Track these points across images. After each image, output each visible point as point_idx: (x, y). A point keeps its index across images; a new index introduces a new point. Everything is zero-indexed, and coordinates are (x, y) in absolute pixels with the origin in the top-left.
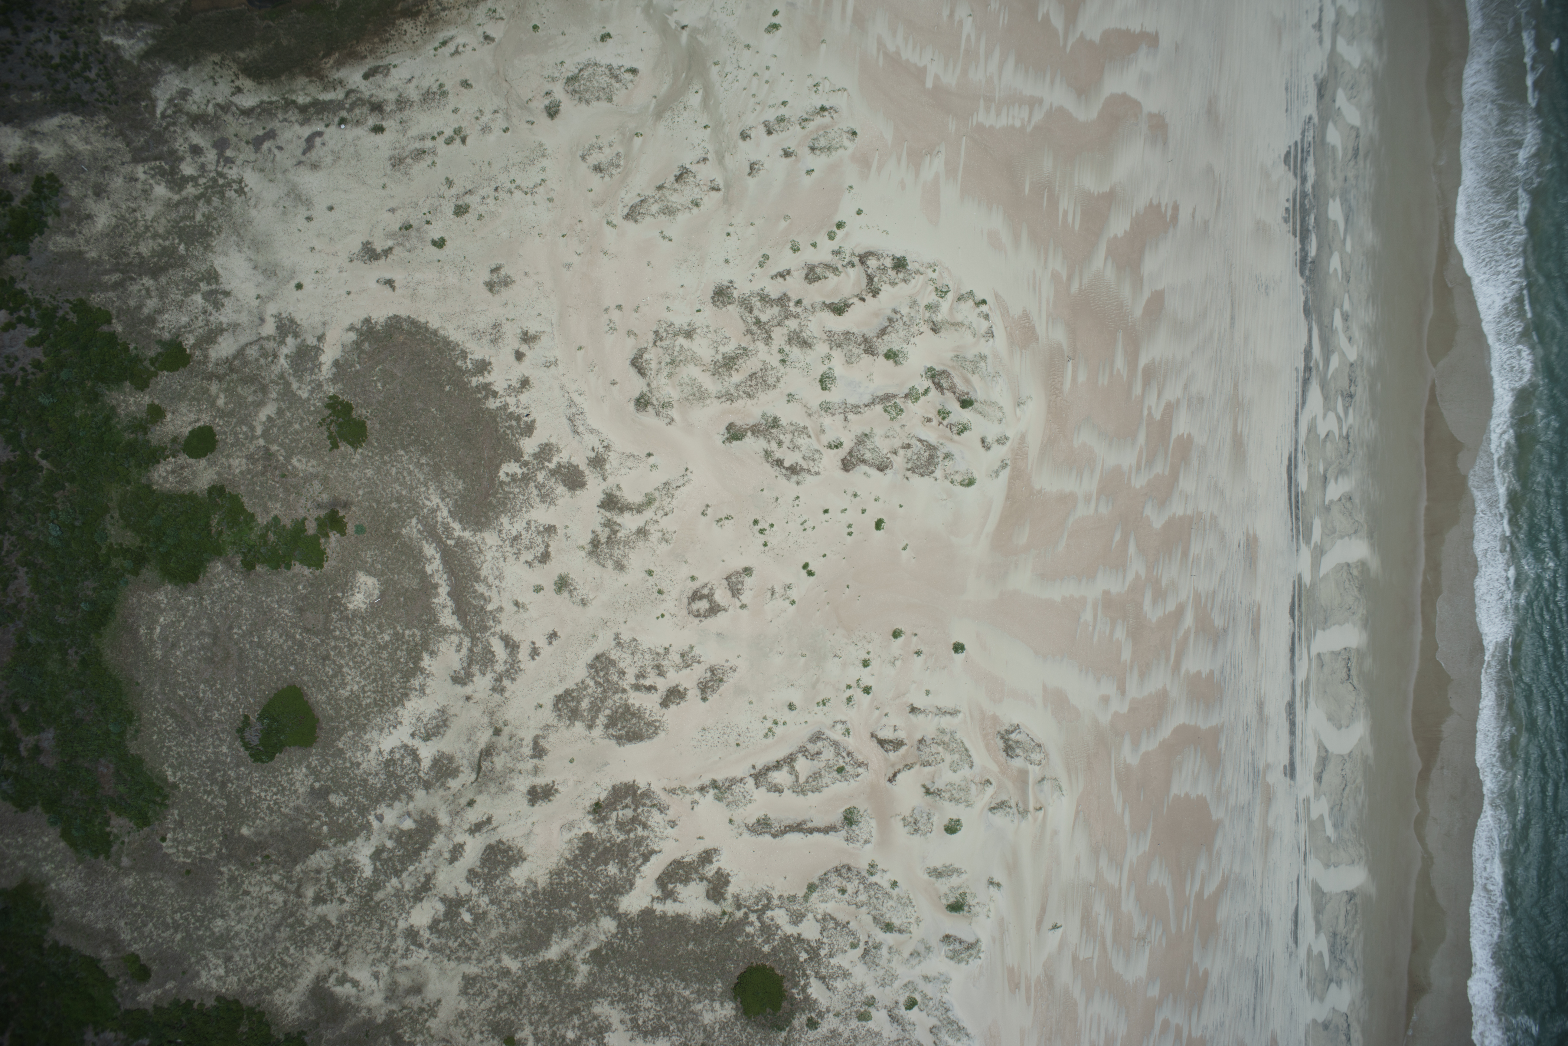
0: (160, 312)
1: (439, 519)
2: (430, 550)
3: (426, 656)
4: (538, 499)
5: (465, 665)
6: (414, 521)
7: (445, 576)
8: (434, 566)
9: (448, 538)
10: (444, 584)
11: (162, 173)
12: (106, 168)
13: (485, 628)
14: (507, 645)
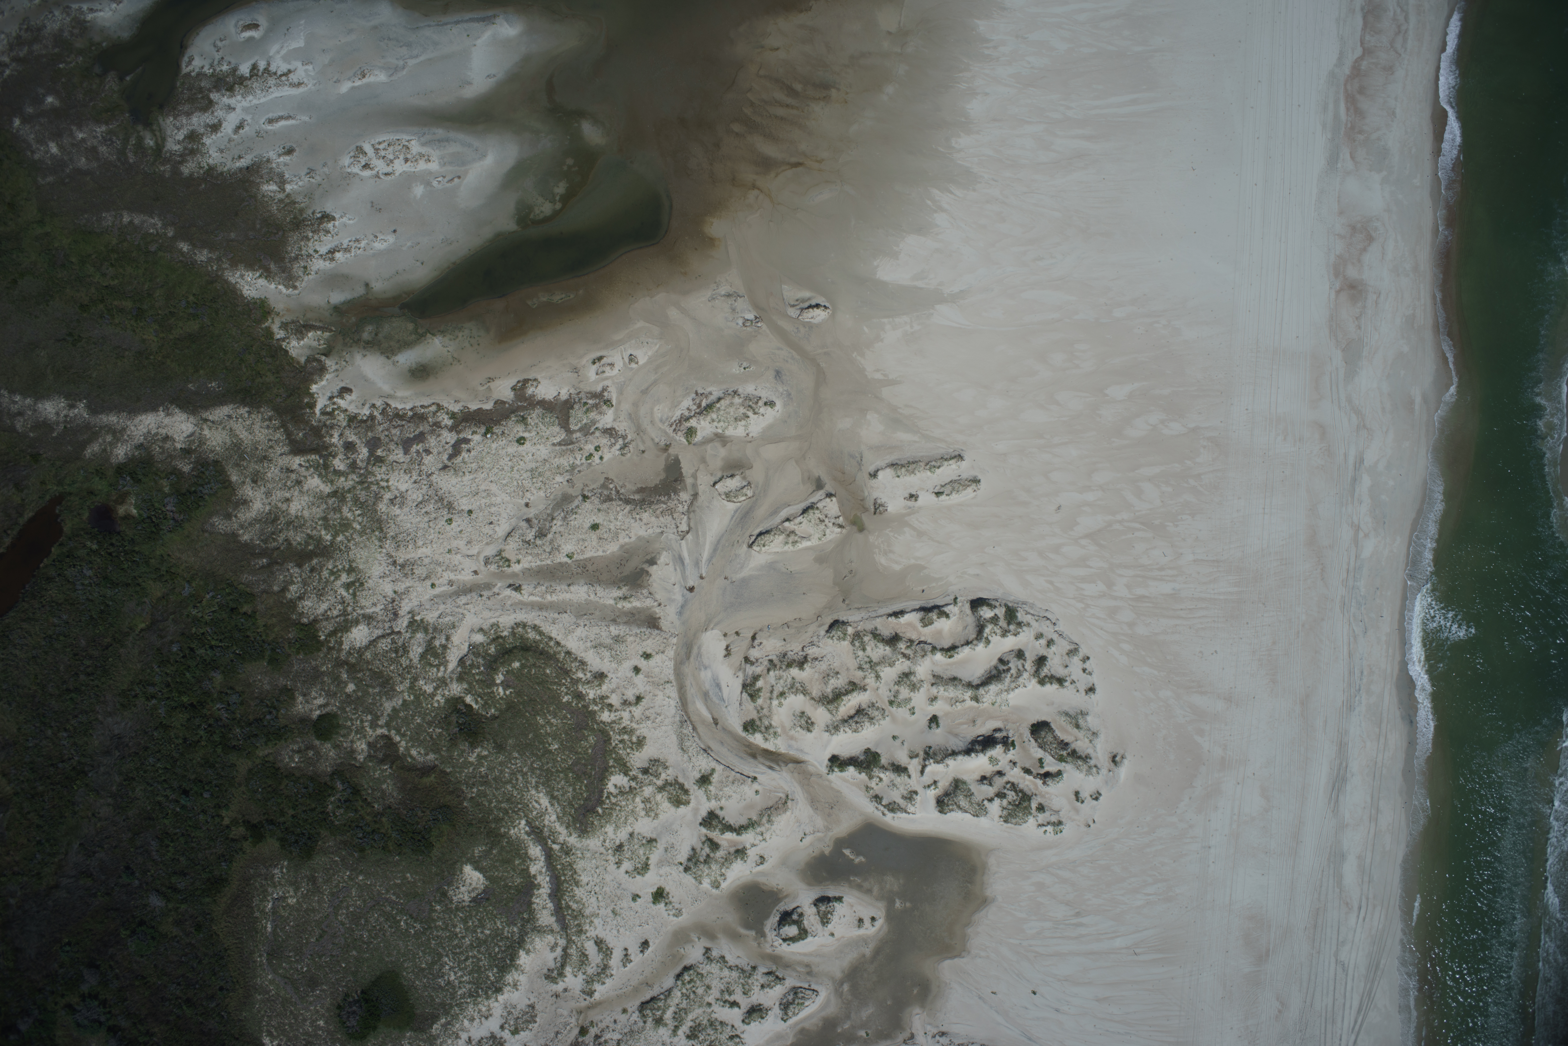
0: (301, 598)
1: (546, 822)
2: (535, 851)
3: (522, 953)
4: (643, 813)
5: (558, 965)
6: (523, 822)
7: (548, 879)
8: (537, 867)
9: (554, 842)
10: (546, 886)
11: (317, 467)
12: (265, 457)
13: (580, 932)
14: (600, 950)
